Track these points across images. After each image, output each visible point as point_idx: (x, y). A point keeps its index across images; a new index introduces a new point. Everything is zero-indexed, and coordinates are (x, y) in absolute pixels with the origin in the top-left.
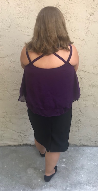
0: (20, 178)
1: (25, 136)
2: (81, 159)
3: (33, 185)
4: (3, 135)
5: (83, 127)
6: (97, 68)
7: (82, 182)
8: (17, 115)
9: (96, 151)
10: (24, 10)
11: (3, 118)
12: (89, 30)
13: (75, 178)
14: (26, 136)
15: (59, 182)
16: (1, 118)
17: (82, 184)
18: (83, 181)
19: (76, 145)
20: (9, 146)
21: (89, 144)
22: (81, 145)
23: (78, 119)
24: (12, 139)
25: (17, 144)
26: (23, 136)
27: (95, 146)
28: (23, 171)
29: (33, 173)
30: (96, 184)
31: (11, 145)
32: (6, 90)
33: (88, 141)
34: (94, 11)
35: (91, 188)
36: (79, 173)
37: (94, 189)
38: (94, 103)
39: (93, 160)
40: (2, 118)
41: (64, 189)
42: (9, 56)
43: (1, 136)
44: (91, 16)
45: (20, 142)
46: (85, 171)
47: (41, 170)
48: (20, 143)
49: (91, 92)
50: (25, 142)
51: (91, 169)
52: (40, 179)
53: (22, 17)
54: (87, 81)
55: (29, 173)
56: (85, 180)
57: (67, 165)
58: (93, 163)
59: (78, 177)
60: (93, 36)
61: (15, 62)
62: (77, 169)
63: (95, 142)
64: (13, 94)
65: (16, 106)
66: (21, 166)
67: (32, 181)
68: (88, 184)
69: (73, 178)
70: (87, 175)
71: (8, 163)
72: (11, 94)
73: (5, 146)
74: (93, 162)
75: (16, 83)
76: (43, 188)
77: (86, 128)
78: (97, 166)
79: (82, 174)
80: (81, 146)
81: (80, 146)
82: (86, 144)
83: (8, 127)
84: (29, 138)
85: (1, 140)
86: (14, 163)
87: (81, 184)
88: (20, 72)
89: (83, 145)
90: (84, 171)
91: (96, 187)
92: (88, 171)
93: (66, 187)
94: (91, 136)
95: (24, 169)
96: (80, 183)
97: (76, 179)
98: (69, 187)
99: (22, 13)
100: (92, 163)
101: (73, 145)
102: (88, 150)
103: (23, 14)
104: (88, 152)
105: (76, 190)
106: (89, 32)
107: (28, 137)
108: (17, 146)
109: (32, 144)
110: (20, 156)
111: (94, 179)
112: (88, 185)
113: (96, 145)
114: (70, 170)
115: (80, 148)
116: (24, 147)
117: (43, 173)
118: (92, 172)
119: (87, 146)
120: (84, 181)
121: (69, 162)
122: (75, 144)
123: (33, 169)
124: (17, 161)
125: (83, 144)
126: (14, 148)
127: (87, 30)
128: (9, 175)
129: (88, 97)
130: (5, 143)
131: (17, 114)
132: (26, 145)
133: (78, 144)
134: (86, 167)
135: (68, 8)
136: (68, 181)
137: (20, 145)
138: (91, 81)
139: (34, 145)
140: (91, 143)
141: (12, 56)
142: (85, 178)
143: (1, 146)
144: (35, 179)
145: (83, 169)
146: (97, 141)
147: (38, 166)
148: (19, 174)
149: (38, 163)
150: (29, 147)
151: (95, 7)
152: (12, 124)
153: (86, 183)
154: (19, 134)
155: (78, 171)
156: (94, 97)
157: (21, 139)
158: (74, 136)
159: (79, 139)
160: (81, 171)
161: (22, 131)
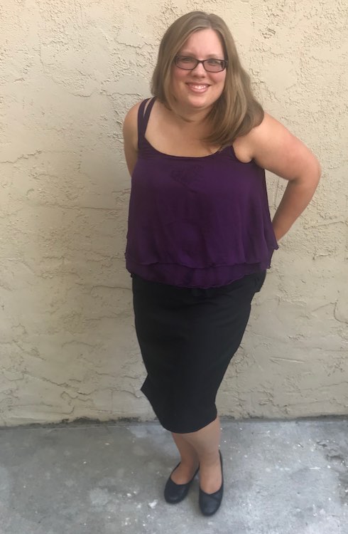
0: (69, 518)
1: (81, 396)
2: (246, 456)
4: (15, 395)
5: (250, 364)
7: (250, 525)
8: (56, 332)
9: (288, 433)
10: (68, 20)
11: (14, 344)
12: (262, 79)
13: (229, 513)
14: (84, 394)
15: (184, 526)
16: (8, 343)
17: (249, 529)
18: (252, 522)
19: (231, 418)
20: (34, 424)
21: (267, 414)
24: (43, 403)
26: (74, 394)
27: (286, 420)
28: (77, 498)
29: (106, 502)
31: (39, 424)
32: (19, 258)
33: (265, 406)
34: (275, 23)
36: (241, 497)
38: (280, 295)
39: (279, 459)
40: (11, 344)
42: (27, 156)
43: (10, 397)
44: (265, 37)
45: (67, 414)
46: (259, 492)
47: (129, 495)
48: (66, 417)
50: (80, 413)
51: (275, 486)
52: (127, 519)
53: (63, 40)
55: (93, 502)
56: (258, 518)
58: (282, 469)
59: (238, 509)
60: (273, 97)
61: (46, 175)
62: (233, 486)
63: (286, 406)
64: (42, 271)
65: (52, 306)
66: (69, 483)
67: (104, 525)
68: (265, 529)
69: (224, 513)
70: (264, 504)
71: (31, 476)
72: (34, 272)
73: (21, 426)
74: (281, 466)
75: (50, 240)
77: (260, 367)
79: (248, 501)
80: (244, 420)
81: (241, 421)
82: (258, 413)
83: (28, 369)
84: (92, 401)
85: (10, 410)
86: (48, 474)
87: (247, 531)
88: (61, 206)
89: (251, 417)
90: (255, 494)
92: (266, 493)
94: (273, 390)
95: (79, 491)
96: (245, 529)
97: (233, 516)
99: (62, 30)
100: (277, 467)
101: (221, 417)
102: (266, 430)
103: (67, 33)
104: (265, 436)
106: (262, 85)
107: (89, 397)
108: (57, 424)
110: (68, 453)
111: (285, 513)
113: (286, 416)
115: (241, 427)
116: (79, 428)
117: (136, 503)
118: (279, 493)
119: (261, 419)
120: (254, 522)
122: (228, 414)
123: (106, 490)
124: (59, 470)
125: (252, 414)
126: (50, 430)
128: (35, 510)
130: (22, 417)
131: (57, 330)
133: (237, 416)
134: (261, 480)
137: (67, 423)
139: (107, 420)
140: (275, 409)
141: (36, 158)
142: (257, 513)
143: (8, 425)
144: (112, 521)
145: (253, 487)
146: (289, 405)
147: (121, 480)
148: (65, 508)
149: (121, 472)
150: (93, 426)
151: (279, 13)
152: (41, 360)
153: (260, 527)
154: (64, 389)
155: (237, 491)
156: (280, 277)
157: (69, 404)
158: (224, 391)
159: (240, 400)
160: (245, 491)
161: (71, 380)
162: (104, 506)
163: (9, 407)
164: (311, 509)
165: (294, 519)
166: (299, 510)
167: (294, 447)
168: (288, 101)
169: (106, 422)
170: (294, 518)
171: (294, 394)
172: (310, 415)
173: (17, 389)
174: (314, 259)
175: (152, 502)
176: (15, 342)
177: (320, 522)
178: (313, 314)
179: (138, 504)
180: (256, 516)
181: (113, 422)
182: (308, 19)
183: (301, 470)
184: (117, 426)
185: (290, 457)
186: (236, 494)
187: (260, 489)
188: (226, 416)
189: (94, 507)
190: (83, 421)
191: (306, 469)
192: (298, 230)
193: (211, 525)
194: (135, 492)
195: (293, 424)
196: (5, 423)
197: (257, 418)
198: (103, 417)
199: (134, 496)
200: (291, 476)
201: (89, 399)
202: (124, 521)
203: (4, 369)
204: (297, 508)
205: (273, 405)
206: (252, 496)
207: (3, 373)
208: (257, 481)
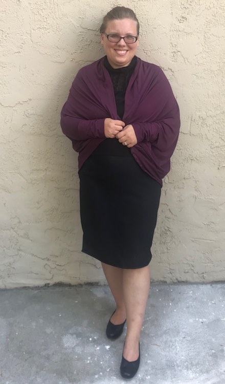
0: (48, 358)
1: (58, 267)
2: (175, 310)
3: (75, 373)
4: (12, 266)
5: (177, 243)
6: (197, 123)
7: (178, 363)
8: (41, 222)
9: (205, 293)
11: (12, 230)
12: (179, 49)
13: (163, 353)
14: (60, 266)
16: (8, 229)
17: (178, 367)
18: (179, 360)
21: (190, 279)
23: (166, 228)
24: (32, 272)
25: (41, 283)
26: (53, 266)
27: (203, 283)
28: (54, 342)
29: (75, 345)
30: (207, 366)
31: (29, 287)
32: (16, 171)
33: (189, 273)
34: (186, 13)
35: (198, 375)
36: (171, 341)
38: (196, 194)
39: (199, 312)
40: (10, 230)
41: (139, 380)
42: (22, 103)
43: (9, 267)
44: (180, 22)
45: (48, 280)
46: (184, 338)
47: (91, 339)
48: (48, 282)
49: (189, 171)
50: (57, 279)
51: (196, 333)
52: (89, 358)
53: (46, 27)
54: (180, 149)
55: (65, 345)
56: (184, 358)
57: (146, 326)
58: (201, 320)
59: (169, 350)
60: (186, 61)
61: (34, 115)
62: (165, 333)
63: (203, 273)
64: (31, 179)
65: (38, 203)
66: (49, 331)
67: (72, 363)
68: (189, 366)
69: (159, 354)
70: (188, 347)
71: (22, 325)
72: (26, 180)
73: (16, 288)
74: (200, 318)
75: (37, 158)
76: (96, 379)
78: (207, 325)
79: (177, 344)
80: (174, 283)
81: (172, 285)
82: (183, 279)
83: (22, 248)
84: (66, 270)
85: (9, 277)
86: (34, 324)
87: (176, 368)
88: (45, 135)
89: (179, 282)
90: (182, 339)
91: (207, 372)
92: (189, 338)
93: (143, 376)
94: (194, 262)
95: (56, 337)
96: (174, 366)
97: (166, 356)
98: (150, 375)
99: (45, 20)
100: (198, 319)
101: (157, 281)
102: (189, 291)
103: (49, 22)
104: (189, 295)
105: (166, 380)
106: (179, 53)
108: (42, 287)
109: (72, 284)
110: (48, 308)
111: (203, 354)
112: (191, 369)
113: (204, 280)
114: (152, 337)
115: (172, 289)
116: (57, 289)
118: (199, 338)
119: (186, 283)
120: (181, 360)
121: (149, 319)
122: (162, 279)
123: (75, 336)
124: (41, 321)
125: (179, 279)
126: (36, 292)
127: (175, 51)
128: (23, 352)
129: (184, 181)
130: (17, 282)
131: (41, 220)
133: (168, 281)
134: (186, 328)
136: (149, 361)
137: (48, 287)
138: (188, 150)
139: (77, 284)
140: (195, 275)
141: (28, 104)
142: (184, 353)
143: (8, 288)
144: (78, 359)
145: (180, 334)
146: (206, 272)
147: (85, 329)
148: (45, 349)
149: (85, 322)
150: (67, 289)
151: (189, 6)
152: (30, 241)
153: (185, 364)
154: (46, 262)
155: (168, 337)
156: (196, 181)
157: (50, 272)
158: (159, 263)
159: (171, 269)
160: (175, 337)
161: (51, 255)
162: (73, 348)
163: (8, 274)
166: (213, 351)
167: (210, 304)
168: (197, 63)
169: (76, 286)
170: (211, 357)
171: (209, 265)
172: (221, 280)
173: (14, 262)
174: (218, 169)
175: (107, 345)
176: (13, 229)
178: (219, 207)
179: (97, 347)
180: (182, 356)
181: (80, 285)
182: (208, 10)
183: (215, 320)
184: (83, 289)
186: (168, 339)
187: (185, 335)
188: (161, 281)
189: (66, 349)
190: (60, 285)
191: (218, 320)
192: (206, 150)
193: (150, 363)
194: (95, 338)
195: (209, 286)
196: (5, 286)
197: (183, 282)
198: (73, 282)
199: (94, 340)
201: (63, 269)
202: (87, 359)
203: (5, 248)
204: (212, 350)
205: (195, 273)
206: (180, 340)
207: (4, 250)
208: (183, 329)
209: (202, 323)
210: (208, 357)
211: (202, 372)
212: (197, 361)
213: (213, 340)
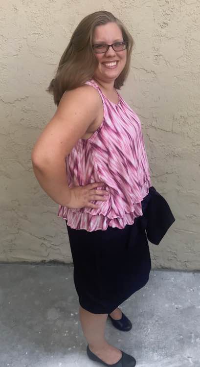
1: (52, 246)
2: (154, 294)
4: (13, 243)
6: (178, 122)
8: (38, 205)
12: (161, 53)
13: (134, 334)
14: (55, 245)
16: (10, 210)
17: (145, 348)
18: (148, 342)
20: (25, 262)
21: (173, 266)
22: (158, 268)
24: (30, 249)
25: (39, 259)
26: (49, 245)
27: (185, 271)
29: (57, 318)
30: (172, 351)
31: (28, 262)
34: (168, 19)
35: (162, 357)
36: (144, 323)
37: (166, 361)
38: (178, 188)
42: (20, 100)
43: (10, 243)
44: (162, 28)
45: (44, 257)
46: (157, 321)
47: (72, 314)
48: (44, 259)
49: (172, 166)
50: (52, 259)
51: (169, 318)
52: (67, 331)
54: (163, 146)
56: (153, 340)
58: (176, 306)
60: (168, 64)
61: (31, 110)
62: (141, 315)
63: (186, 262)
65: (35, 189)
66: (37, 303)
70: (159, 330)
72: (24, 168)
73: (17, 263)
74: (176, 304)
77: (167, 235)
79: (149, 326)
81: (156, 270)
82: (167, 265)
83: (21, 227)
84: (60, 250)
85: (11, 252)
86: (26, 295)
87: (143, 349)
89: (162, 268)
90: (154, 322)
92: (162, 322)
94: (176, 250)
96: (142, 347)
97: (136, 336)
99: (39, 26)
100: (174, 304)
102: (171, 277)
104: (170, 281)
107: (57, 247)
108: (39, 263)
109: (65, 262)
111: (171, 338)
112: (156, 351)
113: (186, 268)
115: (156, 273)
116: (52, 266)
118: (170, 323)
119: (169, 269)
120: (150, 342)
123: (59, 310)
125: (163, 265)
126: (35, 266)
129: (167, 176)
130: (18, 257)
132: (54, 262)
134: (160, 312)
135: (121, 15)
137: (45, 263)
139: (69, 262)
140: (178, 263)
141: (25, 100)
142: (153, 336)
145: (154, 317)
146: (188, 261)
150: (61, 266)
152: (28, 222)
153: (153, 346)
154: (42, 241)
155: (142, 319)
156: (178, 177)
157: (46, 251)
159: (155, 256)
160: (148, 319)
161: (47, 236)
163: (10, 250)
164: (190, 337)
165: (177, 343)
166: (182, 337)
167: (188, 291)
169: (69, 264)
171: (190, 254)
173: (15, 239)
176: (14, 210)
177: (195, 348)
180: (151, 338)
182: (189, 16)
183: (189, 308)
185: (183, 297)
187: (158, 319)
191: (193, 307)
192: (188, 147)
195: (191, 274)
196: (8, 260)
197: (166, 268)
199: (75, 315)
200: (182, 312)
201: (58, 249)
202: (65, 333)
204: (181, 335)
205: (177, 261)
206: (152, 323)
207: (6, 228)
208: (157, 313)
209: (177, 308)
210: (175, 341)
211: (167, 355)
212: (164, 344)
213: (184, 326)
